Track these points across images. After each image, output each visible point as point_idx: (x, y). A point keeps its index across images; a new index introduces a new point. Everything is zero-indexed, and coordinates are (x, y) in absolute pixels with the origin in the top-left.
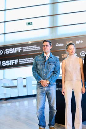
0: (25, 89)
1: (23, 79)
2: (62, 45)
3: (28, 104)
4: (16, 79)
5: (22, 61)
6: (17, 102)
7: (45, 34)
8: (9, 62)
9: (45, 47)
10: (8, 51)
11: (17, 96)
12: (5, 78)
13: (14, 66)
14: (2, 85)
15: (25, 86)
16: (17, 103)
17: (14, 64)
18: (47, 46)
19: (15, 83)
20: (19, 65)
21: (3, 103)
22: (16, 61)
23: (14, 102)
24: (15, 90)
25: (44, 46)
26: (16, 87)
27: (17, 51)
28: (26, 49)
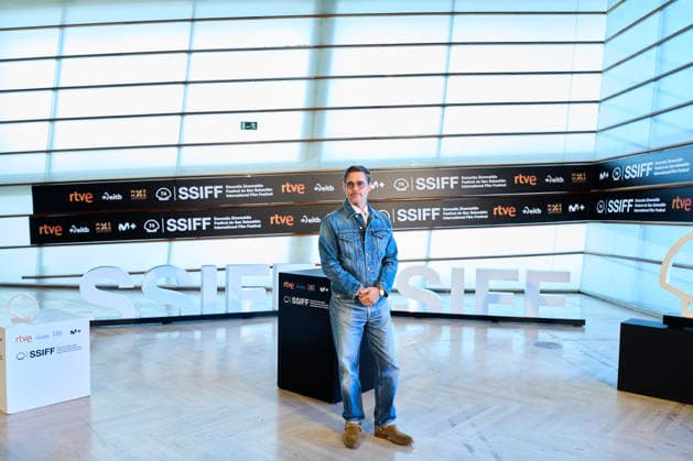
0: (221, 298)
1: (219, 270)
2: (331, 188)
3: (227, 336)
4: (199, 267)
5: (221, 223)
6: (198, 329)
7: (288, 159)
8: (187, 223)
9: (356, 188)
10: (184, 194)
11: (198, 313)
12: (171, 263)
13: (198, 234)
14: (162, 282)
15: (221, 290)
16: (197, 333)
17: (199, 227)
18: (360, 183)
19: (195, 280)
20: (211, 233)
21: (159, 331)
22: (205, 222)
23: (188, 330)
24: (194, 298)
25: (351, 184)
26: (198, 289)
27: (211, 196)
28: (234, 192)
